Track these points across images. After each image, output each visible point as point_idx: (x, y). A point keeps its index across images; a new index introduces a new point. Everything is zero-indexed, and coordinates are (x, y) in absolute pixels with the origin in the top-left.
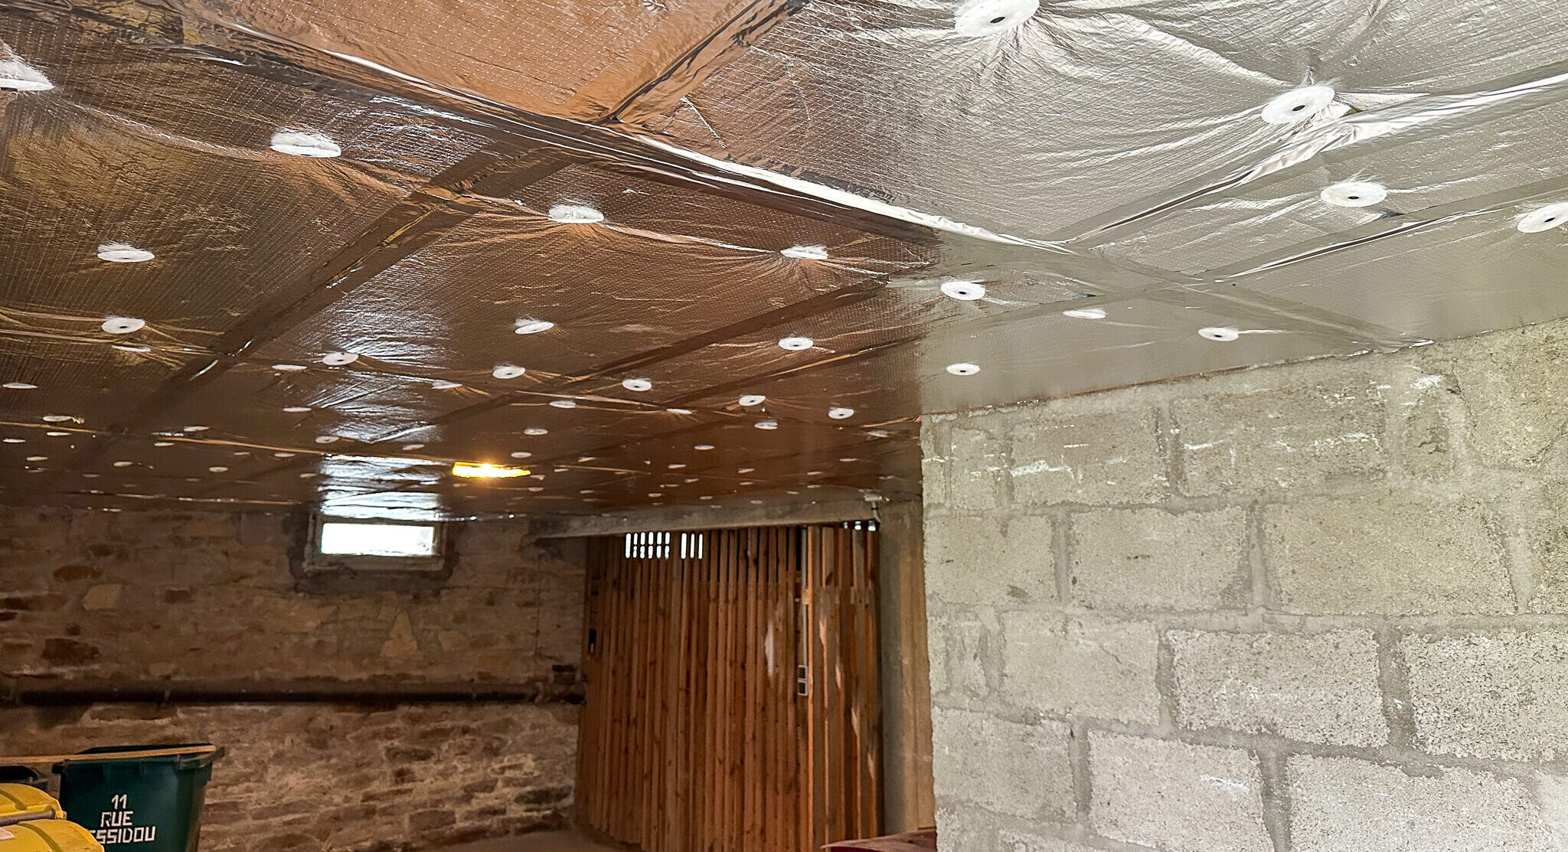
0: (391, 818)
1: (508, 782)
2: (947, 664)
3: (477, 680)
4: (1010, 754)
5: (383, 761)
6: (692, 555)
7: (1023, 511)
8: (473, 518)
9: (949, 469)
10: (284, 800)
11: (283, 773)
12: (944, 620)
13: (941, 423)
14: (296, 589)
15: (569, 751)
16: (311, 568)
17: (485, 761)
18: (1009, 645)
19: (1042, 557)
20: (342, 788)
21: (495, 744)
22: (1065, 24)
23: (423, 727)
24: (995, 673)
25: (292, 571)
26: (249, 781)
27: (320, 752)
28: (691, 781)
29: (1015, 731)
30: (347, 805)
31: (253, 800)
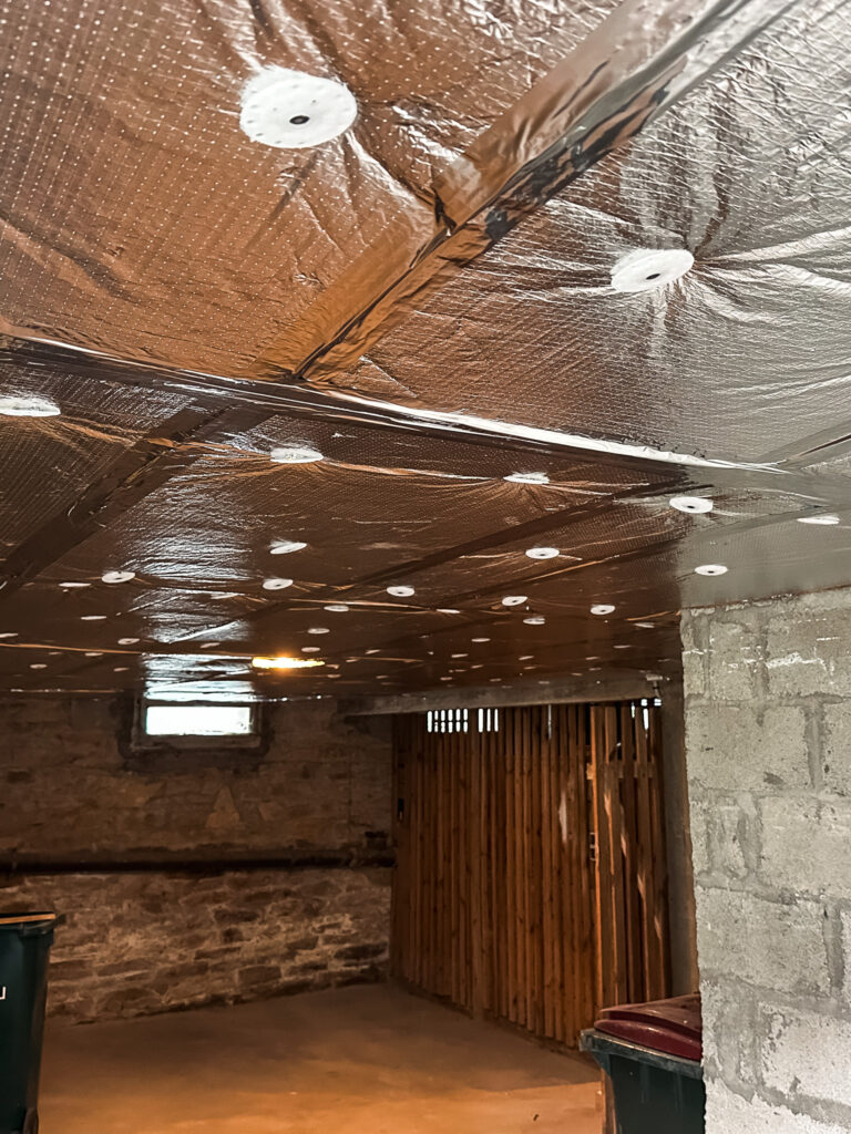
0: (221, 974)
1: (328, 940)
2: (708, 846)
3: (296, 847)
4: (768, 932)
5: (212, 923)
6: (489, 729)
7: (778, 701)
8: (285, 699)
9: (707, 661)
10: (125, 958)
11: (123, 934)
12: (705, 805)
13: (700, 616)
14: (125, 768)
15: (383, 910)
16: (138, 748)
17: (306, 921)
18: (766, 828)
19: (796, 745)
20: (176, 947)
21: (315, 905)
22: (723, 276)
23: (247, 891)
24: (753, 855)
25: (120, 750)
26: (93, 942)
27: (154, 915)
28: (495, 937)
29: (772, 910)
30: (181, 962)
31: (98, 958)
